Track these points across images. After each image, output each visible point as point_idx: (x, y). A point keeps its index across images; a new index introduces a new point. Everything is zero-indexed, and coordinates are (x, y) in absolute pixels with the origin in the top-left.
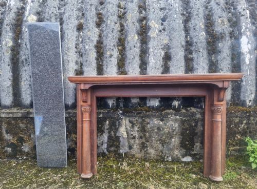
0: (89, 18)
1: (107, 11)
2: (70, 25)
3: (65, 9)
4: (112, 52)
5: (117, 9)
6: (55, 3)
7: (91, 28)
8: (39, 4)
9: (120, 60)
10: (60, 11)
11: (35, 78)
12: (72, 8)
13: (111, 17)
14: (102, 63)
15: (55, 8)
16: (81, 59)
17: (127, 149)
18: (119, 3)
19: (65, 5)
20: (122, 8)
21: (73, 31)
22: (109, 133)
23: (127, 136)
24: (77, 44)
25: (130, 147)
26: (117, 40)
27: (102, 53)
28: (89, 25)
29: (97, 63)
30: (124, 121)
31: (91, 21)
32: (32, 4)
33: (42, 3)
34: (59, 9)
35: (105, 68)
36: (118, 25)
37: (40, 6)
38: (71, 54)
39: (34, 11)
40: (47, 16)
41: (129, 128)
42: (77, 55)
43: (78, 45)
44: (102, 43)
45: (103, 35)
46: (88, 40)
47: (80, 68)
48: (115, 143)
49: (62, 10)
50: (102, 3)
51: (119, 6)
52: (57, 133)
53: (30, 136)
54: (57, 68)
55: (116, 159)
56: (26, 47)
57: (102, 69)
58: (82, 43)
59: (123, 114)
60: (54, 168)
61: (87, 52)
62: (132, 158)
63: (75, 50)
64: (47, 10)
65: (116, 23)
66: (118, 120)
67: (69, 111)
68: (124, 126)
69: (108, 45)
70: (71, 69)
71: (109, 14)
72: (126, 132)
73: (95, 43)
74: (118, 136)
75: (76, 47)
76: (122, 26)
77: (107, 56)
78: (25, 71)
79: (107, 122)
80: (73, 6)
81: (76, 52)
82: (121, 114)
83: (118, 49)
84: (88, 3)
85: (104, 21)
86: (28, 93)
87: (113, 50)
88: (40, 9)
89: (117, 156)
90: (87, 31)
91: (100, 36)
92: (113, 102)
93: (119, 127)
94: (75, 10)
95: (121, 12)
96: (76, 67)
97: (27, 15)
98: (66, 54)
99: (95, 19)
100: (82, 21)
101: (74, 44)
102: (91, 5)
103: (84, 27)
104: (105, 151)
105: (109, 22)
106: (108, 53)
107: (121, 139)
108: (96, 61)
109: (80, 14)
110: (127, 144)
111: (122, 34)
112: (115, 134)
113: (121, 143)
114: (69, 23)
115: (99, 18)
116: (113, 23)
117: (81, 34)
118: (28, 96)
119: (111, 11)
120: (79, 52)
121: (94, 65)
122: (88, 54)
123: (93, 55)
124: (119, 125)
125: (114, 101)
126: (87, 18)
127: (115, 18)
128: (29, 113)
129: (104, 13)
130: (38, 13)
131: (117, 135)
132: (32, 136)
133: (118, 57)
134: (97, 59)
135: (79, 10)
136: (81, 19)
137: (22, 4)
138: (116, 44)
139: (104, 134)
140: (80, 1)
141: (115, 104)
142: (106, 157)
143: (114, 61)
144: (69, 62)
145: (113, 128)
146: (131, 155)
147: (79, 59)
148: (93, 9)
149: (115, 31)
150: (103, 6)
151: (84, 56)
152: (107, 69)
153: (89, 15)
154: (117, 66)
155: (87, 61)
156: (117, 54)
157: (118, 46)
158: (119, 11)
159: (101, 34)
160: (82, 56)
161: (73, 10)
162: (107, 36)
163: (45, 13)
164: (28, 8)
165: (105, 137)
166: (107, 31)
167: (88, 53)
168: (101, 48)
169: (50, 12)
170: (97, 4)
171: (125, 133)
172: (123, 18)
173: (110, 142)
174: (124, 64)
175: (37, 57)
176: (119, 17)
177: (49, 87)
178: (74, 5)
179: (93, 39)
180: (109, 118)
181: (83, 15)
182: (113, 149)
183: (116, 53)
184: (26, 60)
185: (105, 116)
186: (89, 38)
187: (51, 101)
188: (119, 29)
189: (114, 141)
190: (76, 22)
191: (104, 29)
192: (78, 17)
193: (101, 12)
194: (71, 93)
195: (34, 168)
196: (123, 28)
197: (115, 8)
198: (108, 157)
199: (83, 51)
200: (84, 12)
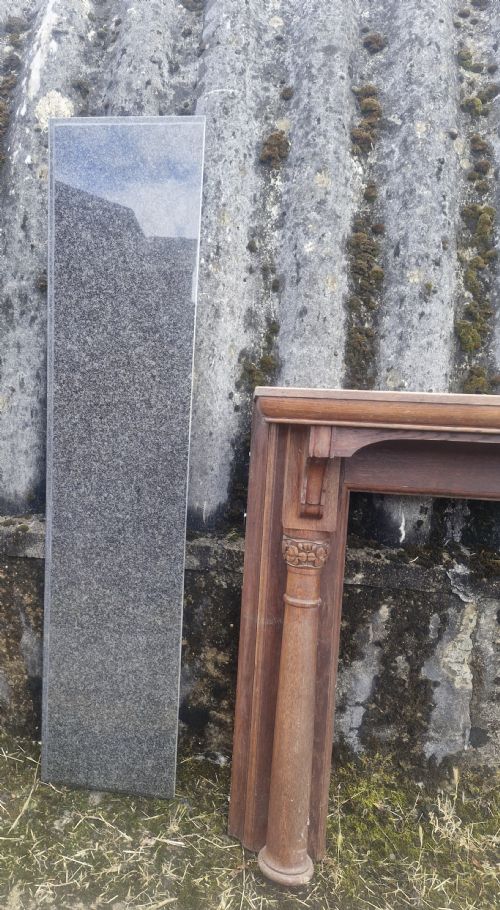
0: (320, 111)
1: (409, 80)
2: (231, 141)
3: (203, 70)
4: (433, 276)
5: (453, 70)
6: (158, 41)
7: (331, 157)
8: (82, 47)
9: (469, 314)
10: (176, 80)
11: (70, 381)
12: (239, 65)
13: (429, 106)
14: (376, 324)
15: (159, 63)
16: (273, 303)
17: (460, 742)
18: (461, 44)
19: (201, 52)
20: (477, 69)
21: (243, 170)
22: (386, 661)
23: (470, 686)
24: (257, 233)
25: (479, 737)
26: (458, 217)
27: (379, 278)
28: (320, 141)
29: (348, 324)
30: (470, 613)
31: (329, 125)
32: (54, 45)
33: (97, 45)
34: (174, 70)
35: (387, 349)
36: (461, 145)
37: (86, 57)
38: (231, 278)
39: (63, 74)
40: (120, 97)
41: (491, 651)
42: (254, 282)
43: (262, 237)
44: (378, 230)
45: (382, 191)
46: (313, 215)
47: (263, 343)
48: (407, 710)
49: (189, 73)
50: (373, 46)
51: (462, 59)
52: (142, 639)
53: (18, 638)
54: (172, 342)
55: (400, 779)
56: (27, 236)
57: (374, 352)
58: (280, 224)
59: (472, 582)
60: (115, 793)
61: (305, 272)
62: (478, 783)
63: (248, 259)
64: (123, 72)
65: (453, 137)
66: (439, 608)
67: (203, 542)
68: (465, 637)
69: (413, 236)
70: (223, 350)
71: (419, 91)
72: (472, 664)
73: (346, 225)
74: (426, 682)
75: (251, 248)
76: (479, 149)
77: (405, 289)
78: (19, 346)
79: (384, 612)
80: (242, 57)
81: (251, 270)
82: (464, 580)
83: (460, 259)
84: (314, 40)
85: (392, 129)
86: (24, 445)
87: (437, 263)
88: (87, 70)
89: (408, 767)
90: (309, 170)
91: (369, 197)
92: (417, 516)
93: (440, 638)
94: (249, 73)
95: (471, 84)
96: (245, 340)
97: (32, 93)
98: (208, 275)
99: (349, 115)
100: (282, 125)
101: (243, 230)
102: (330, 50)
103: (296, 150)
104: (353, 739)
105: (420, 129)
106: (415, 277)
107: (439, 695)
108: (343, 316)
109: (274, 93)
110: (464, 719)
111: (482, 190)
112: (415, 671)
113: (435, 714)
114: (226, 134)
115: (367, 112)
116: (441, 136)
117: (278, 183)
118: (22, 459)
119: (430, 78)
120: (266, 271)
121: (337, 333)
122: (313, 281)
123: (334, 286)
124: (440, 631)
125: (423, 511)
126: (309, 110)
127: (448, 111)
128: (23, 538)
129: (386, 88)
130: (80, 89)
131: (424, 673)
132: (27, 639)
133: (460, 299)
134: (350, 306)
135: (267, 73)
136: (280, 114)
137: (8, 49)
138: (450, 234)
139: (358, 664)
140: (269, 37)
141: (426, 528)
142: (352, 766)
143: (441, 317)
144: (217, 314)
145: (410, 639)
146: (473, 770)
147: (260, 300)
148: (340, 68)
149: (449, 175)
150: (380, 57)
151: (289, 290)
152: (400, 352)
153: (317, 98)
154: (451, 344)
155: (303, 312)
156: (455, 283)
157: (463, 244)
158: (461, 79)
159: (372, 187)
160: (276, 287)
161: (243, 72)
162: (408, 198)
163: (111, 85)
164: (36, 64)
165: (363, 678)
166: (409, 171)
167: (312, 275)
168: (374, 251)
169: (138, 83)
170: (352, 48)
171: (466, 669)
172: (486, 114)
173: (382, 705)
174: (486, 335)
175: (83, 285)
176: (468, 108)
177: (125, 427)
178: (244, 49)
179: (338, 208)
180: (396, 593)
181: (287, 96)
182: (389, 733)
183: (449, 282)
184: (24, 299)
185: (380, 582)
186: (322, 202)
187: (128, 495)
188: (466, 164)
189: (403, 699)
190: (256, 131)
191: (391, 163)
192: (263, 105)
193: (372, 83)
194: (217, 458)
195: (27, 780)
196: (483, 159)
197: (446, 67)
198: (360, 767)
199: (285, 264)
200: (292, 82)
